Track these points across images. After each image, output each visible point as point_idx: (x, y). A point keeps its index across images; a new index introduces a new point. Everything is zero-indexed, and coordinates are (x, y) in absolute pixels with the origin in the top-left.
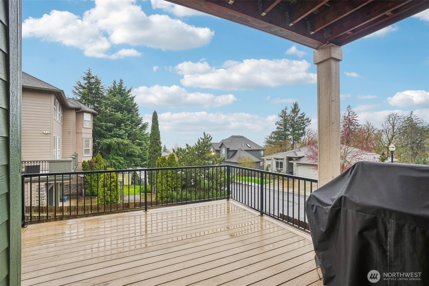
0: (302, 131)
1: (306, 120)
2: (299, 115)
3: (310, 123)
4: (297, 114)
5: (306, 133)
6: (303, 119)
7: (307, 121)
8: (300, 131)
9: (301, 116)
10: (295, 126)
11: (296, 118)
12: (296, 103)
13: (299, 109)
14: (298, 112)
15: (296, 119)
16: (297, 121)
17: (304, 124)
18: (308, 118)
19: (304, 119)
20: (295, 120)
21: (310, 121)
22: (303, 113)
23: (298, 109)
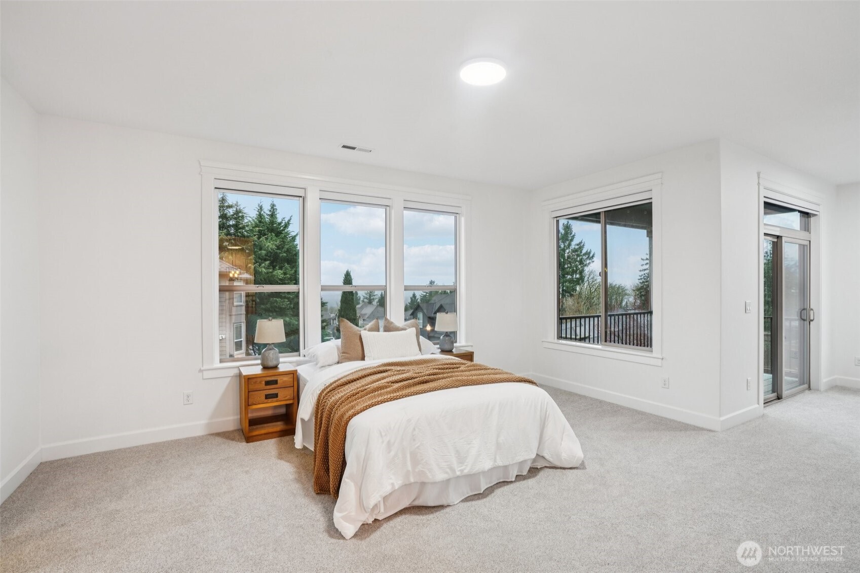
0: (578, 276)
1: (585, 254)
2: (574, 245)
3: (593, 260)
4: (569, 245)
5: (586, 279)
6: (581, 252)
7: (587, 256)
8: (575, 275)
9: (577, 247)
10: (566, 266)
11: (567, 251)
12: (567, 224)
13: (574, 236)
14: (572, 240)
15: (568, 253)
16: (569, 257)
17: (581, 262)
18: (589, 251)
19: (583, 253)
20: (566, 255)
21: (593, 256)
22: (581, 243)
23: (570, 234)
